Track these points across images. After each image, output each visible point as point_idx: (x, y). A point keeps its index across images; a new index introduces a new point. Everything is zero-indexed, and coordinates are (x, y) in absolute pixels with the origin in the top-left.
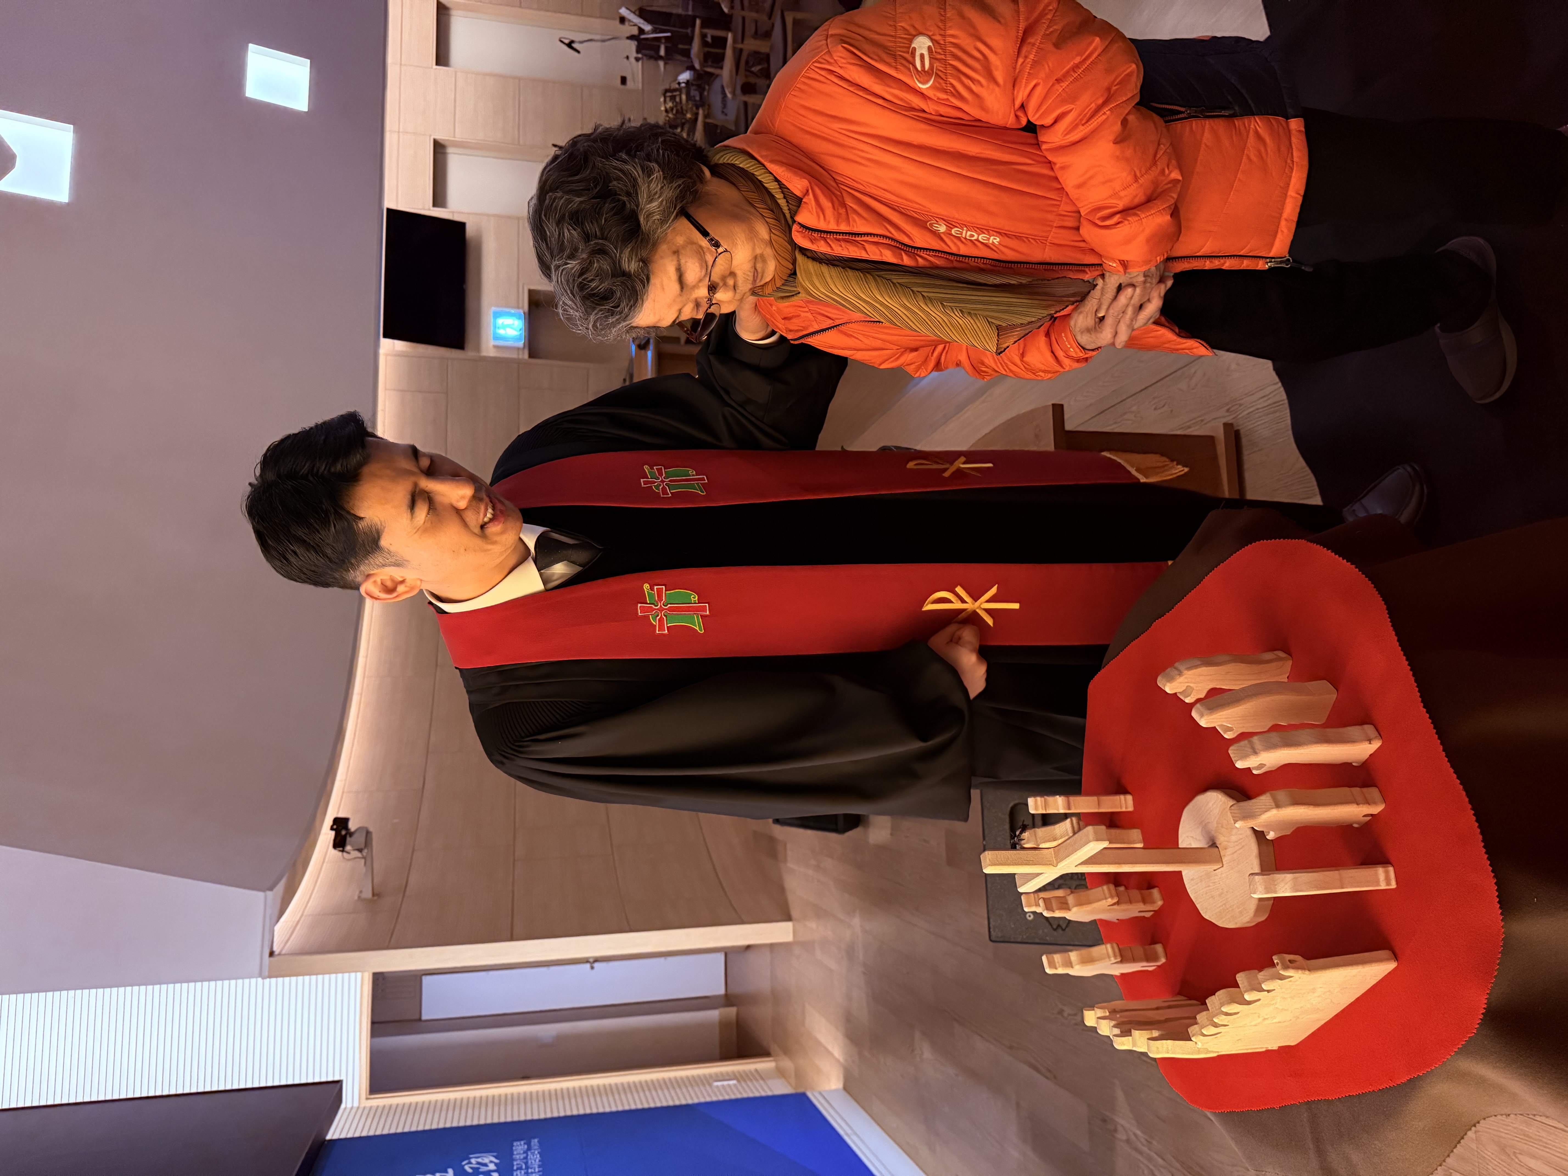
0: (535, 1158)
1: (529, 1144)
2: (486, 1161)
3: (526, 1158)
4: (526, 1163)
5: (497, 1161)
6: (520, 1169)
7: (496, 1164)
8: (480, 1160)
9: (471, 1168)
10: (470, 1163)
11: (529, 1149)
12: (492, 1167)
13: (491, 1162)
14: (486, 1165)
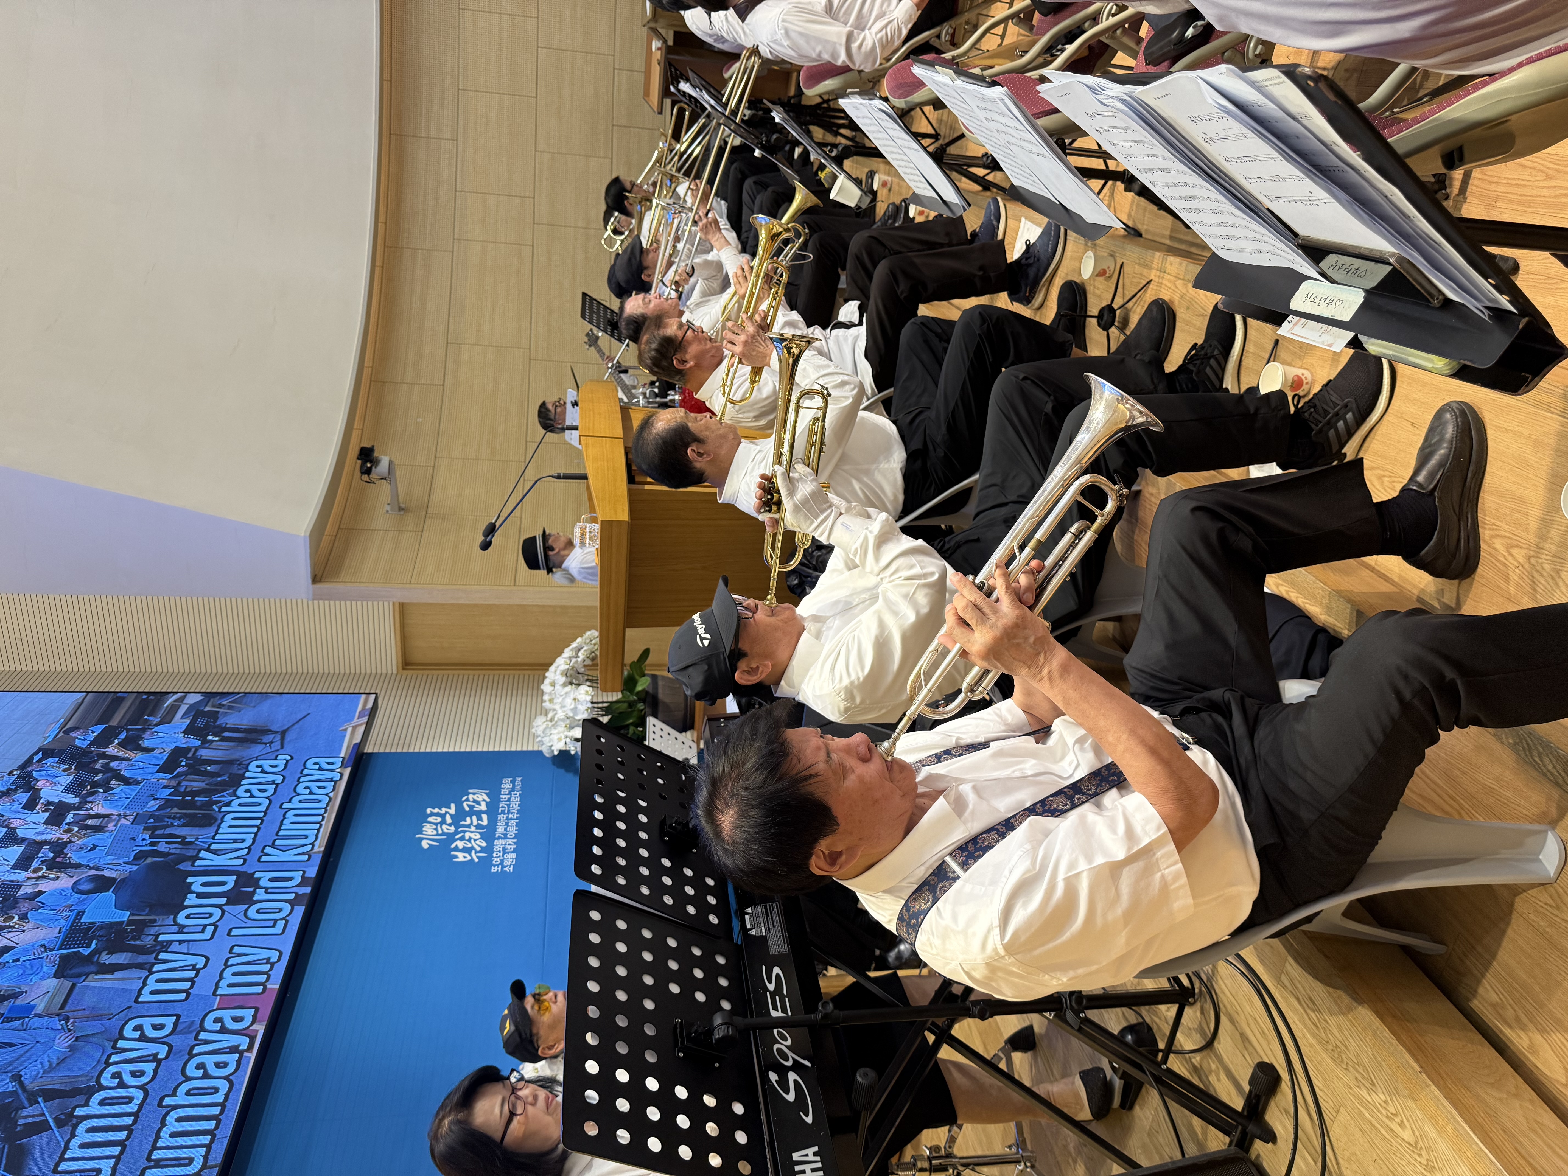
0: (516, 801)
1: (513, 782)
2: (480, 799)
3: (509, 800)
4: (509, 806)
5: (488, 800)
6: (503, 812)
7: (487, 804)
8: (475, 797)
9: (468, 805)
10: (467, 800)
11: (513, 789)
12: (483, 807)
13: (484, 800)
14: (478, 803)
